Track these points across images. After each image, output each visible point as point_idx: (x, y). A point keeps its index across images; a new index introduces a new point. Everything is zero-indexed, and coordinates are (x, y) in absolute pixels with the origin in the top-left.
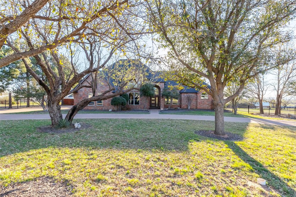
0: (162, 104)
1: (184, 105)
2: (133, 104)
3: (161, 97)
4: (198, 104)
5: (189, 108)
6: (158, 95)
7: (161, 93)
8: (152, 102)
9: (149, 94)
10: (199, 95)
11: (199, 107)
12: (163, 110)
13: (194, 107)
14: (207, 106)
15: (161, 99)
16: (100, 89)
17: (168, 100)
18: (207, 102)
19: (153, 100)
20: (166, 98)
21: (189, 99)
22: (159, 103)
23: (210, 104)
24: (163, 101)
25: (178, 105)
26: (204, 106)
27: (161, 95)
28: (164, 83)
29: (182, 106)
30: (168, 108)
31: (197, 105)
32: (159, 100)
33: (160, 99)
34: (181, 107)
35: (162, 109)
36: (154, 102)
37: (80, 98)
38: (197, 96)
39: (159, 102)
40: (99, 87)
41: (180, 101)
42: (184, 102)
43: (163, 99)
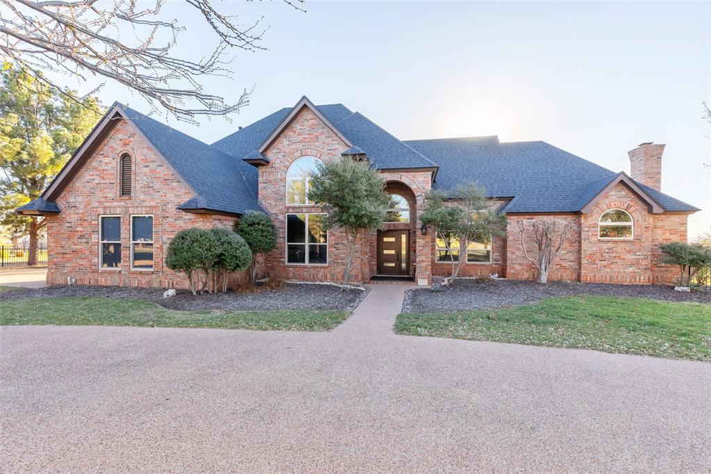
0: (423, 261)
1: (517, 267)
2: (304, 262)
3: (419, 233)
4: (584, 261)
5: (544, 279)
6: (406, 225)
7: (419, 213)
8: (386, 252)
9: (356, 216)
10: (590, 221)
11: (588, 274)
12: (426, 290)
13: (567, 276)
14: (631, 269)
15: (420, 242)
16: (142, 197)
17: (449, 244)
18: (629, 252)
19: (390, 246)
20: (439, 237)
21: (542, 240)
22: (412, 258)
23: (645, 262)
24: (428, 250)
25: (491, 266)
26: (616, 269)
27: (419, 224)
28: (430, 173)
29: (509, 271)
30: (449, 275)
31: (580, 264)
32: (411, 245)
33: (415, 242)
34: (503, 274)
35: (422, 282)
36: (393, 252)
37: (69, 239)
38: (580, 225)
39: (412, 253)
40: (138, 187)
41: (503, 247)
42: (518, 253)
43: (428, 238)
